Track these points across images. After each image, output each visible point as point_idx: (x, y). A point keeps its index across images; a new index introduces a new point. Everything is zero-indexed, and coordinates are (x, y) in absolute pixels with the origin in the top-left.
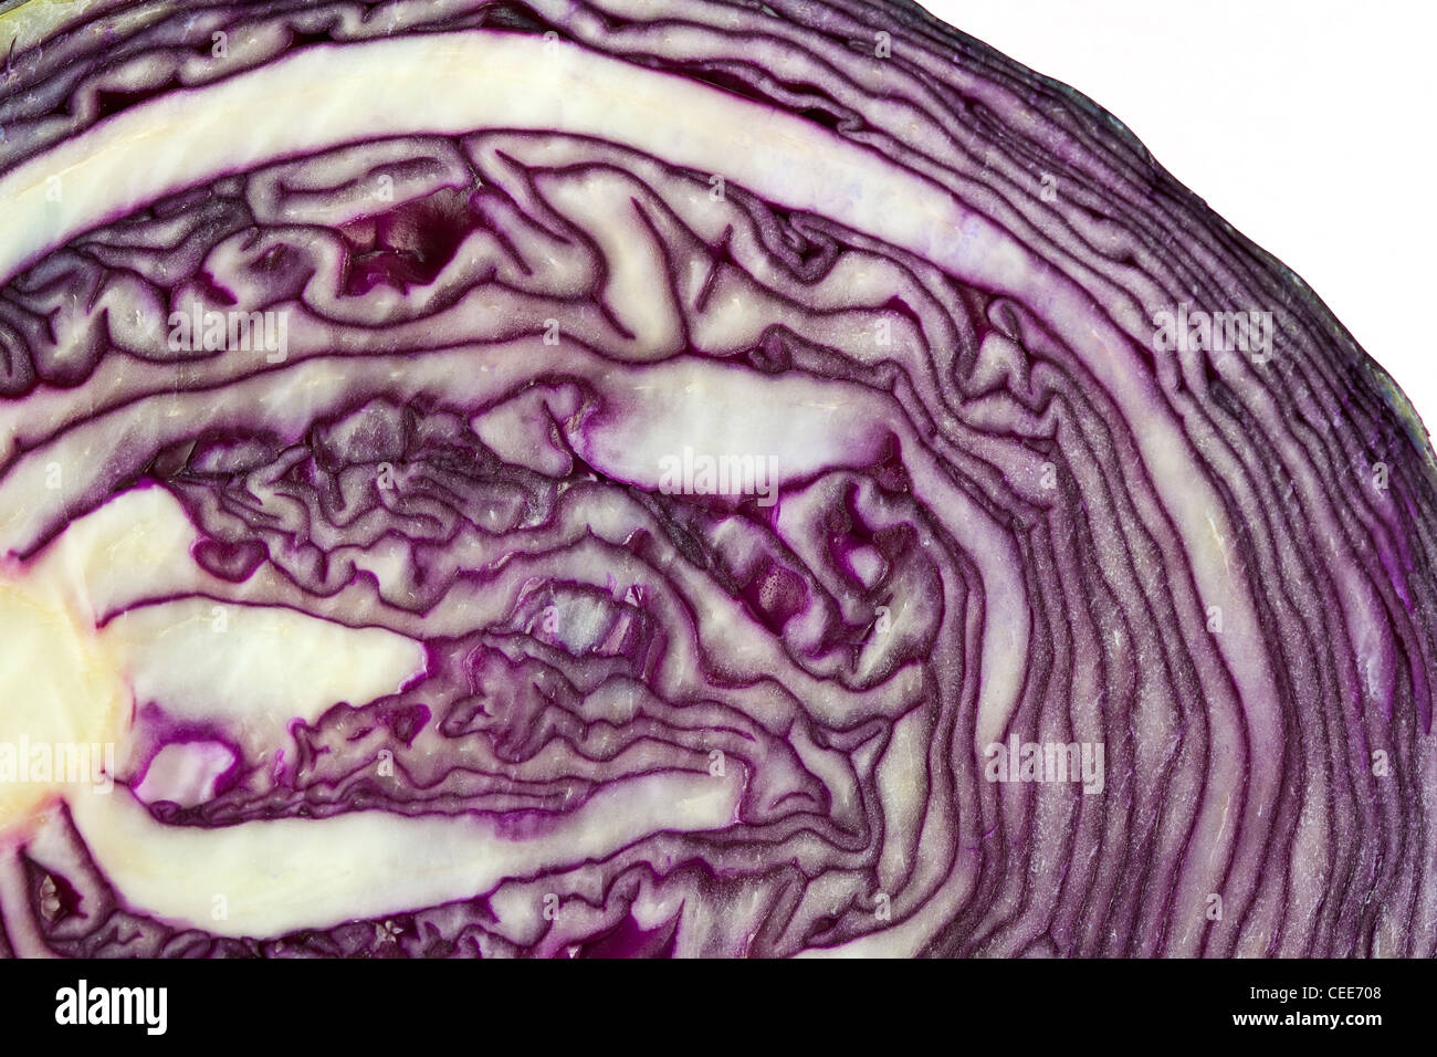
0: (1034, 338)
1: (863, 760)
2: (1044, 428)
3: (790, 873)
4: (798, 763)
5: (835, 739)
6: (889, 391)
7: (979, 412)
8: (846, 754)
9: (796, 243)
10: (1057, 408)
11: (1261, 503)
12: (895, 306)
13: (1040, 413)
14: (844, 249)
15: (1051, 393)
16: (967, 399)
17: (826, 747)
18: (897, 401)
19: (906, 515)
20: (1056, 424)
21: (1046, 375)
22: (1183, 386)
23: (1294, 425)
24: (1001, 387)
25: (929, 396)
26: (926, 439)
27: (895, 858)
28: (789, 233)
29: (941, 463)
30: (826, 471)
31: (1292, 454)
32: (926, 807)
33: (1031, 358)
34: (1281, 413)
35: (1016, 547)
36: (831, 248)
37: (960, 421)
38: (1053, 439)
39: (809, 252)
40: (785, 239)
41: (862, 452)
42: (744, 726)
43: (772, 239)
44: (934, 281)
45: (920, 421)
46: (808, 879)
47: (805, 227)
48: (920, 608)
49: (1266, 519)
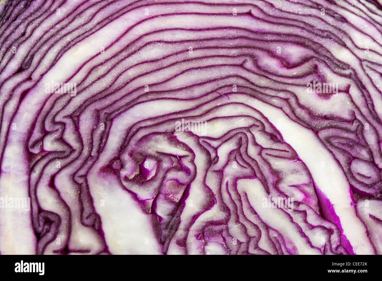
0: (37, 135)
1: (215, 144)
2: (68, 121)
3: (264, 155)
4: (227, 164)
5: (213, 155)
6: (85, 176)
7: (75, 145)
8: (216, 149)
9: (46, 227)
10: (58, 119)
11: (60, 39)
12: (52, 184)
13: (64, 124)
14: (40, 210)
15: (54, 122)
16: (73, 150)
17: (217, 157)
18: (88, 172)
19: (126, 157)
20: (65, 117)
21: (48, 126)
22: (29, 79)
23: (27, 35)
24: (61, 140)
25: (79, 163)
26: (95, 158)
27: (242, 123)
28: (45, 231)
29: (100, 150)
30: (125, 188)
31: (38, 33)
32: (222, 117)
33: (45, 133)
34: (24, 41)
35: (116, 116)
36: (42, 214)
37: (82, 149)
38: (70, 116)
39: (48, 221)
40: (48, 231)
41: (112, 178)
42: (224, 186)
43: (50, 235)
44: (35, 175)
45: (90, 163)
46: (262, 148)
47: (39, 225)
48: (156, 141)
49: (66, 35)
